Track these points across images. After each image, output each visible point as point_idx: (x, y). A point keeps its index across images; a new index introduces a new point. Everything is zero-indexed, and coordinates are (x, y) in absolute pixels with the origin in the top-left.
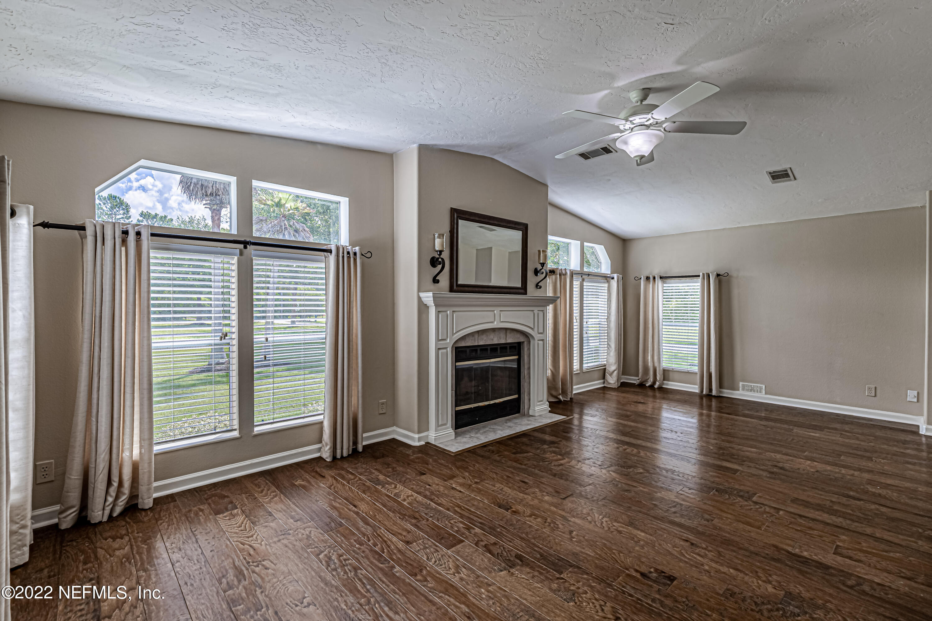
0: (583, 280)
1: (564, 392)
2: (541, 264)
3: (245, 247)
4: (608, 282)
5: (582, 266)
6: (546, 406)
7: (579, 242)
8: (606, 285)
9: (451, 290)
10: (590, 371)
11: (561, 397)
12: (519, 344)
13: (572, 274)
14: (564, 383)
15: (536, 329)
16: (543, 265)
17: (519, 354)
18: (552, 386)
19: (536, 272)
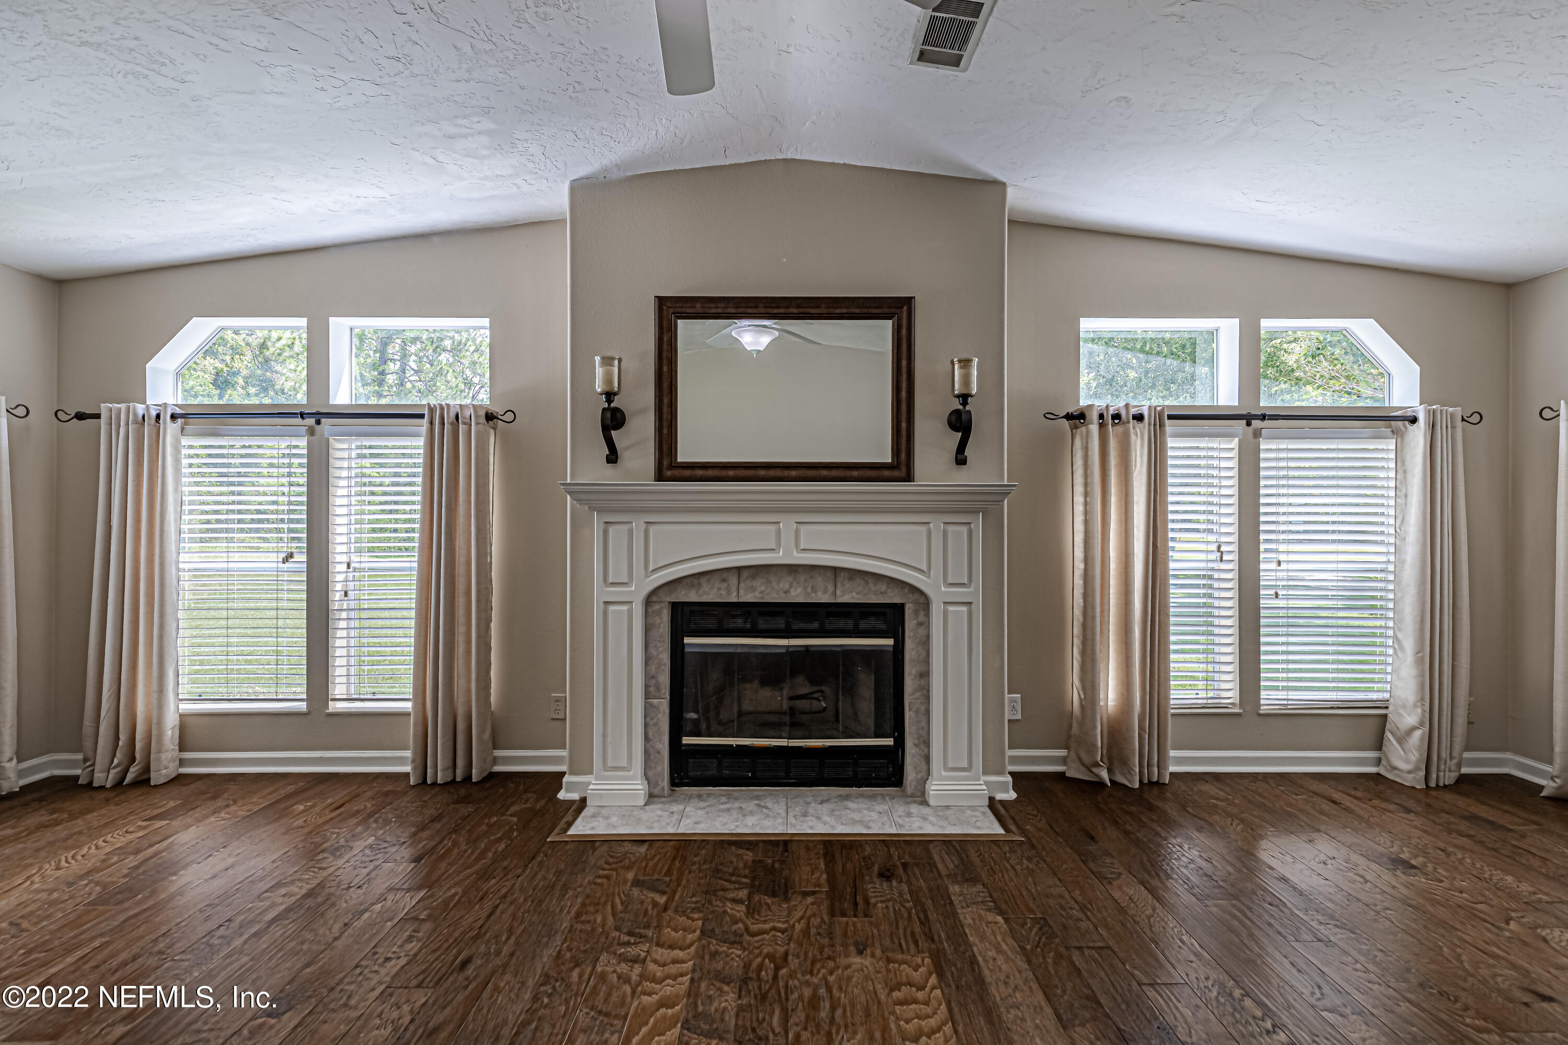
2: (958, 396)
3: (318, 422)
9: (660, 477)
12: (891, 609)
14: (1118, 737)
15: (937, 572)
17: (894, 633)
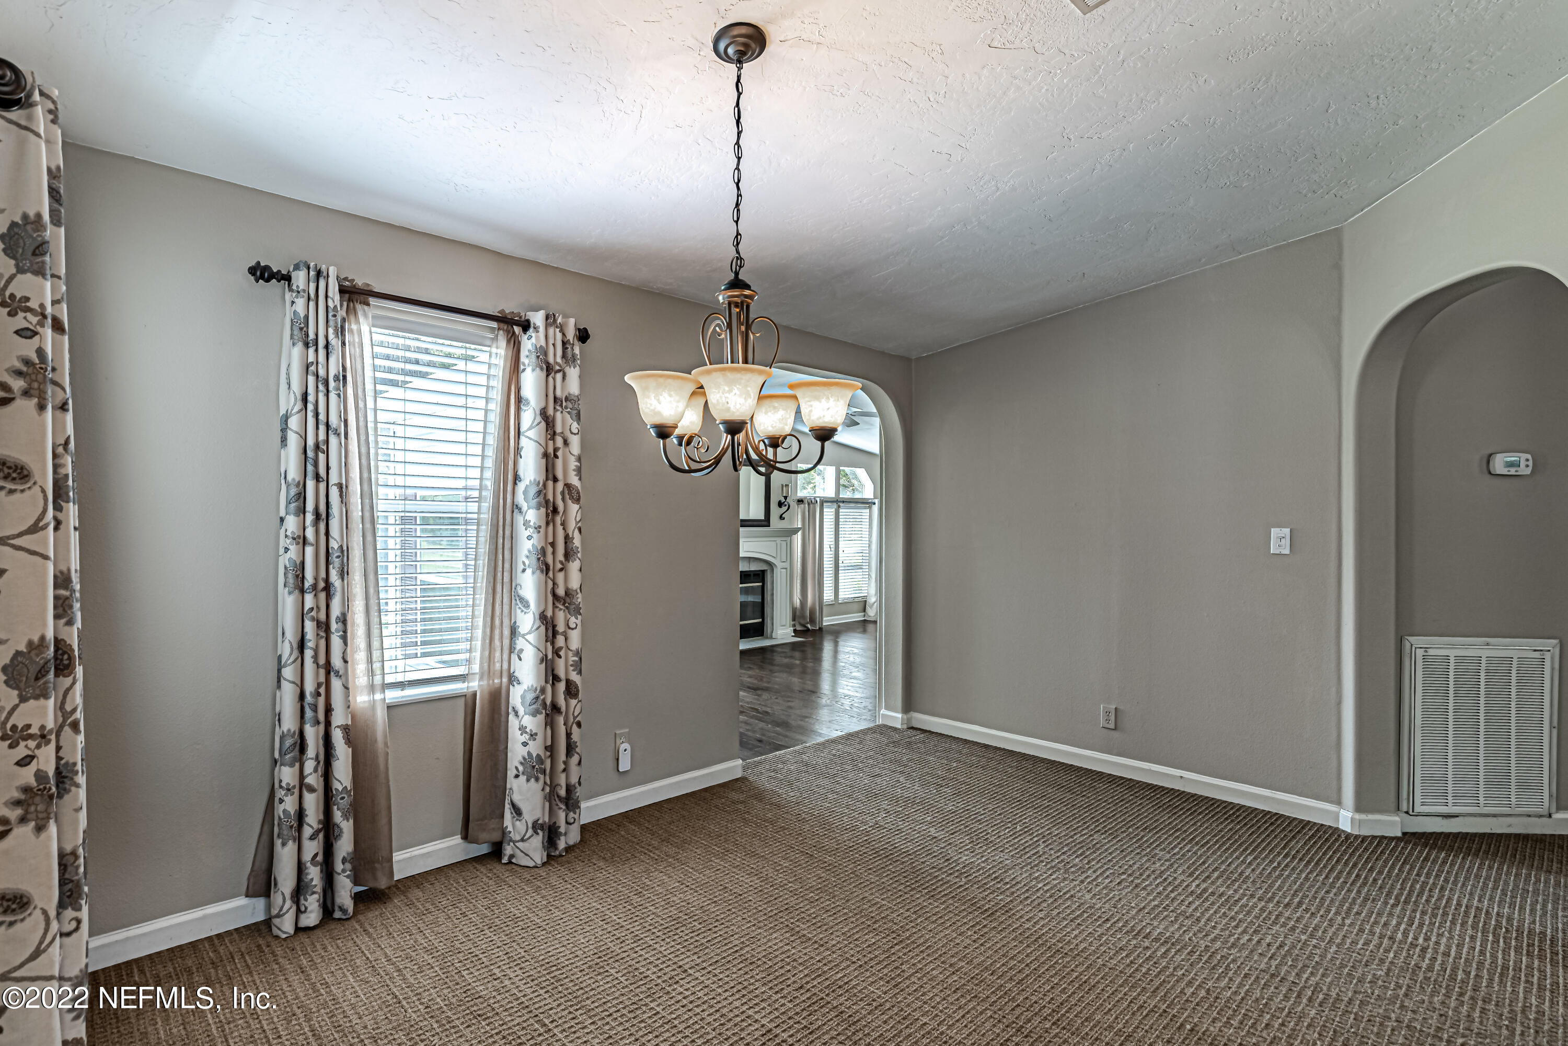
0: (839, 507)
1: (812, 621)
2: (784, 497)
4: (870, 508)
5: (838, 492)
6: (790, 631)
7: (834, 468)
8: (868, 511)
10: (846, 603)
11: (809, 626)
12: (763, 572)
13: (824, 501)
14: (812, 612)
15: (779, 558)
16: (786, 498)
17: (763, 581)
18: (796, 615)
19: (780, 504)
